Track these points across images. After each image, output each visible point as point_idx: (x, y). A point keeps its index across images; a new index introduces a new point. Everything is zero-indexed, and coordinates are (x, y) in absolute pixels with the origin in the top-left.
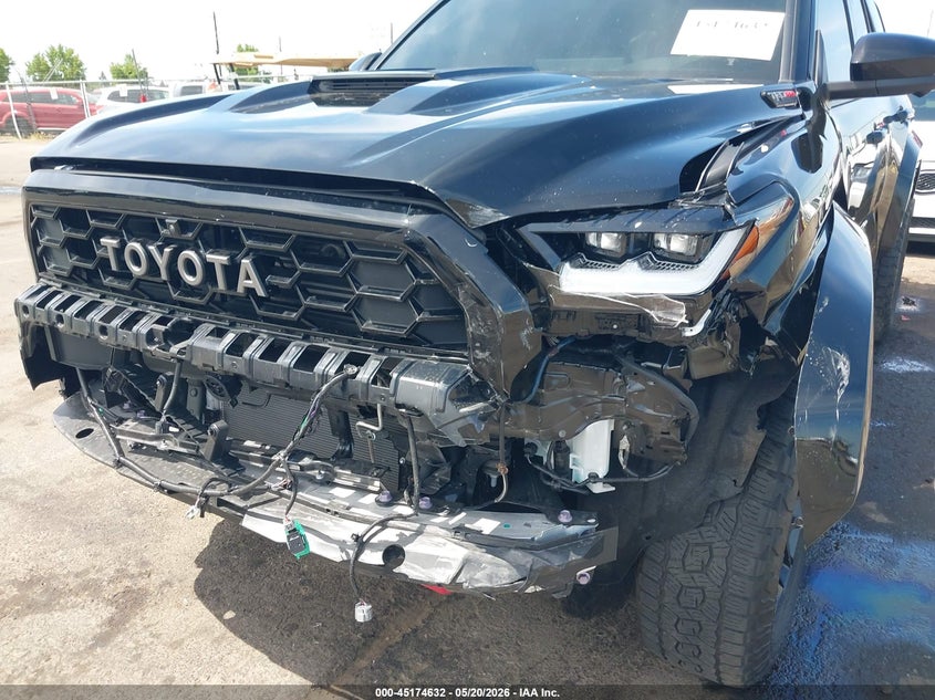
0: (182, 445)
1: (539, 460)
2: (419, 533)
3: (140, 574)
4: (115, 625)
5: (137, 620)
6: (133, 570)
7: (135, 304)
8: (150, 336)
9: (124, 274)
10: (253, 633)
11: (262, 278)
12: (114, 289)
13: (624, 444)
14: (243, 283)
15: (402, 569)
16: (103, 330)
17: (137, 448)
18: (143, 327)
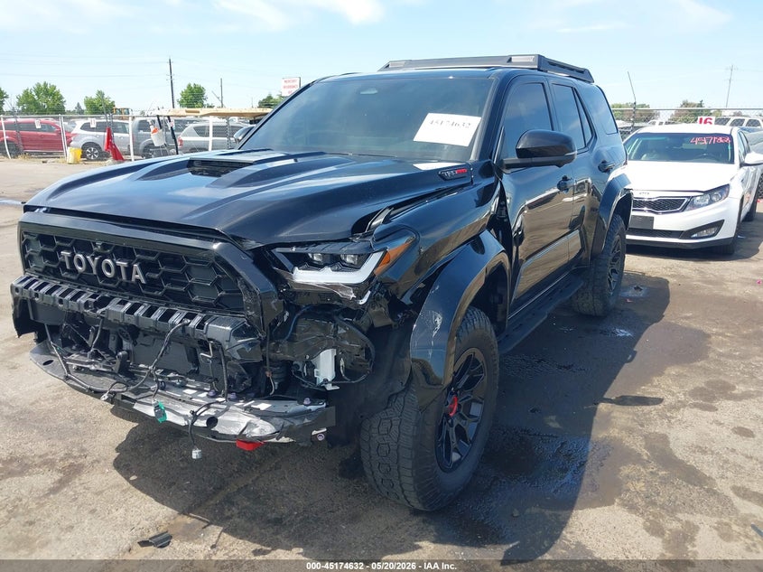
0: (104, 367)
1: (300, 374)
2: (226, 410)
3: (80, 456)
4: (62, 483)
5: (77, 481)
6: (75, 454)
7: (79, 287)
8: (86, 305)
9: (74, 271)
10: (147, 487)
11: (144, 274)
12: (68, 279)
13: (342, 363)
14: (135, 276)
15: (216, 428)
16: (61, 302)
17: (78, 370)
18: (82, 300)
